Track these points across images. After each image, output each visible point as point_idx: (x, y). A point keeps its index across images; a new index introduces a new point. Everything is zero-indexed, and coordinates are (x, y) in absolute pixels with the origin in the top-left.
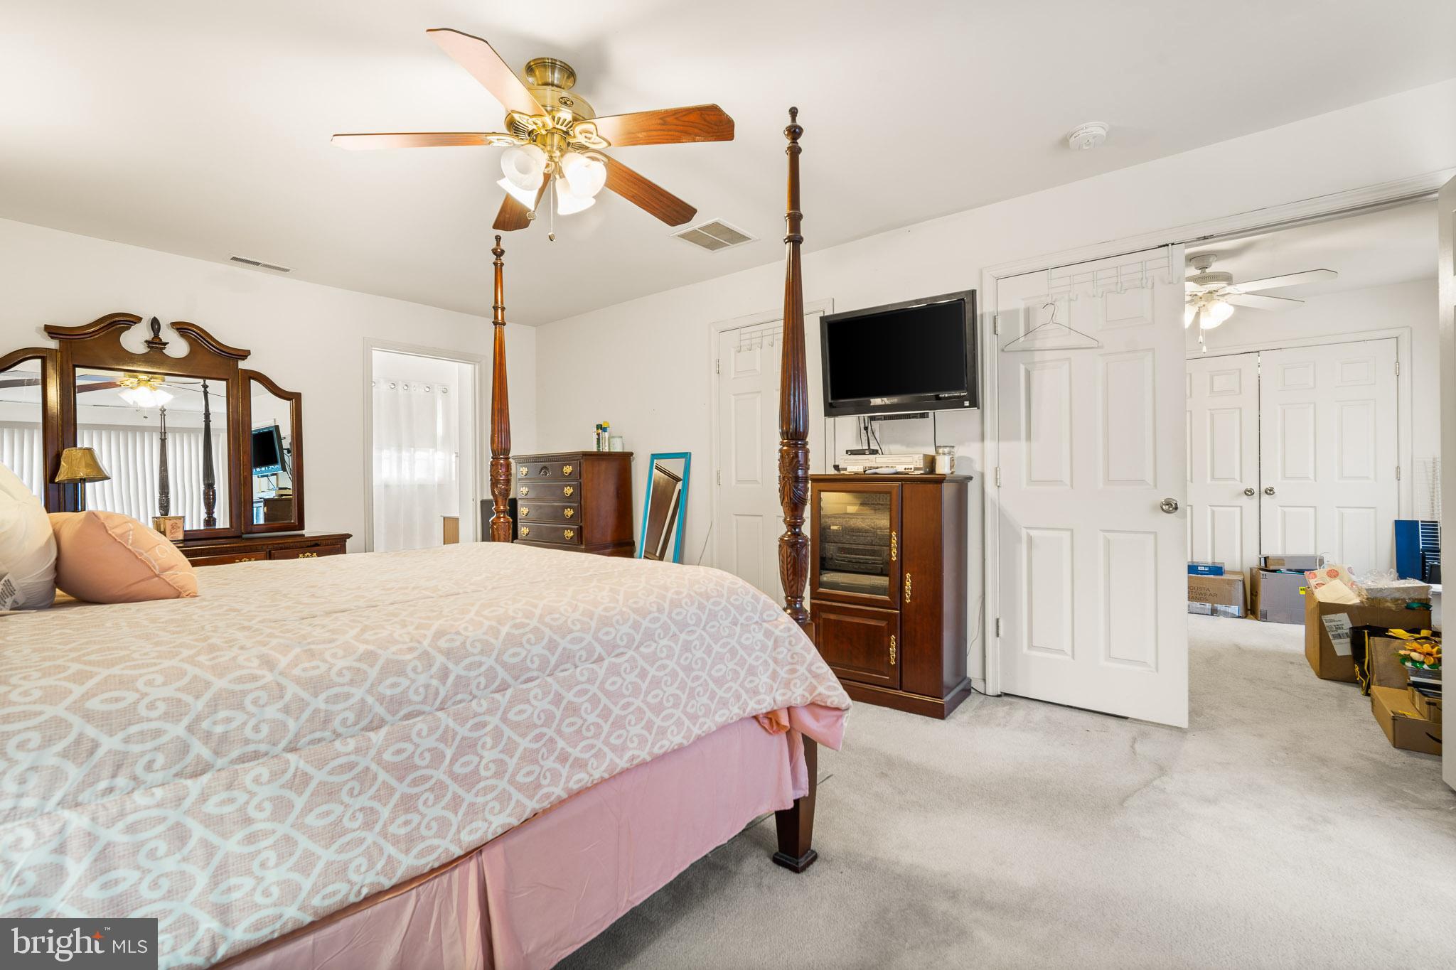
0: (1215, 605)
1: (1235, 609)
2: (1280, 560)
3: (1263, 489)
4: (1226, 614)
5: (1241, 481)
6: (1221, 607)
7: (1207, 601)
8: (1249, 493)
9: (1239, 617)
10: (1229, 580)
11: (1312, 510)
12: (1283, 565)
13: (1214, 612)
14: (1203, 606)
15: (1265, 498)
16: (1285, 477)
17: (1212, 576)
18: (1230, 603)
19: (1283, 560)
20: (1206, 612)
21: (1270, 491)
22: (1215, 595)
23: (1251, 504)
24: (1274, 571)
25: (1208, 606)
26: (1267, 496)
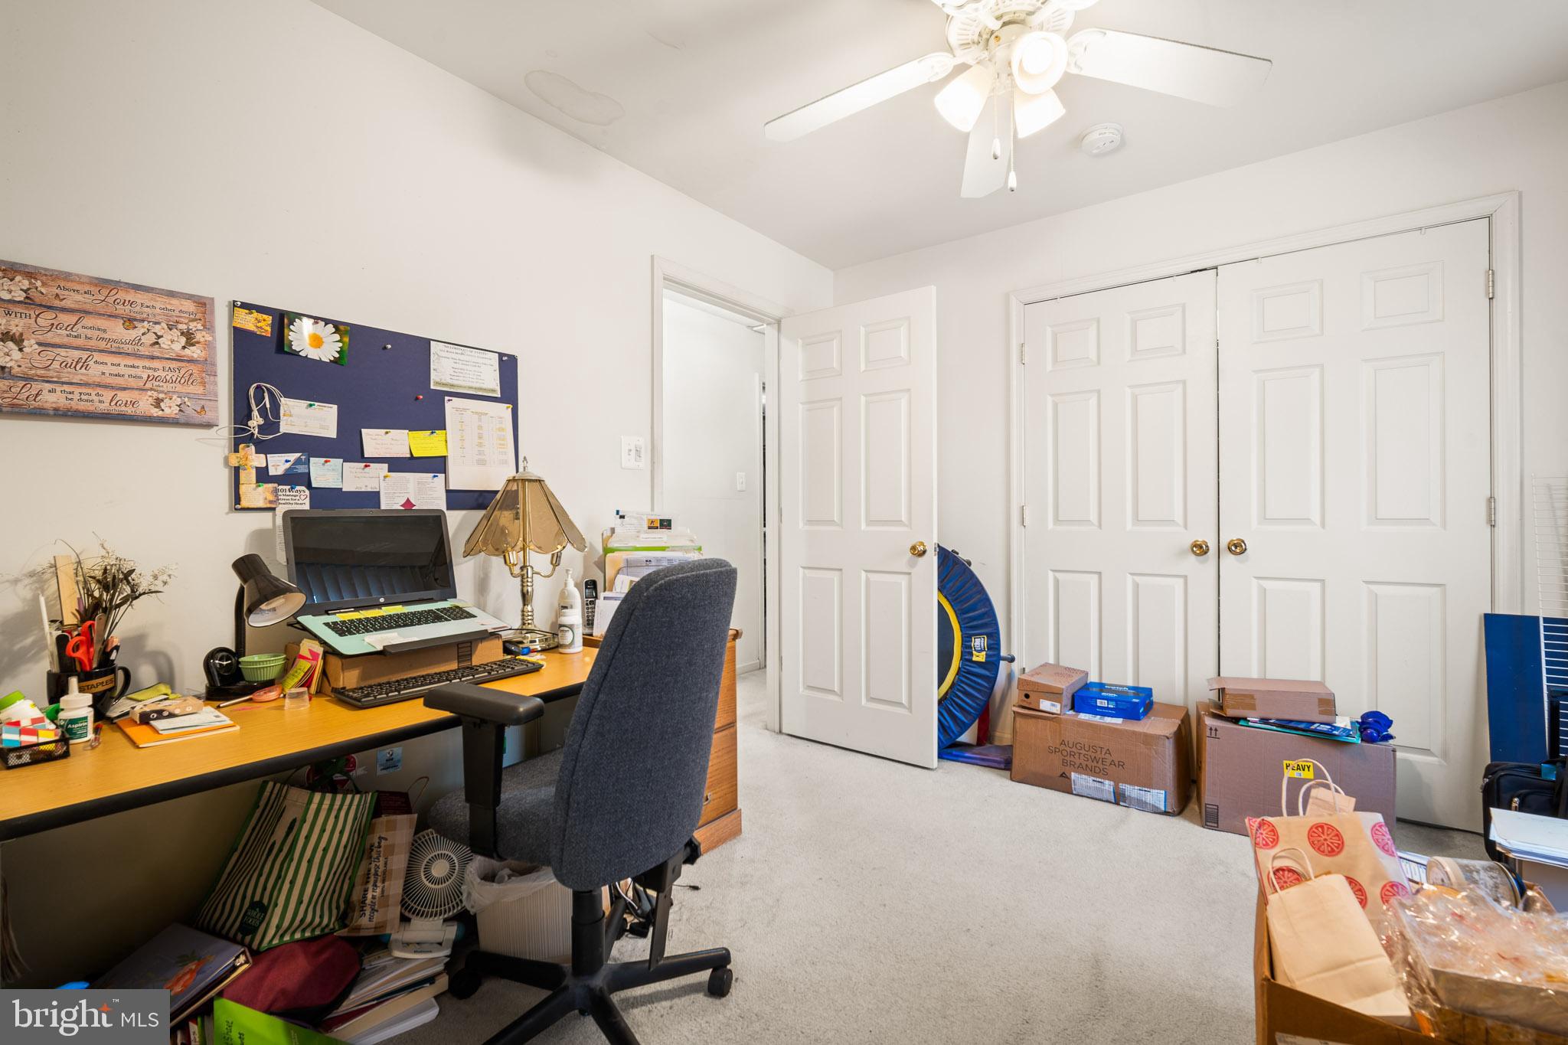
0: (1122, 786)
1: (1157, 797)
2: (1247, 699)
3: (1224, 543)
4: (1142, 806)
5: (1186, 527)
6: (1131, 791)
7: (1106, 775)
8: (1200, 549)
9: (1166, 813)
10: (1146, 735)
11: (1318, 585)
12: (1253, 707)
13: (1119, 799)
14: (1098, 785)
15: (1228, 559)
16: (1264, 519)
17: (1119, 721)
18: (1148, 784)
19: (1252, 697)
20: (1105, 796)
21: (1237, 548)
22: (1121, 764)
23: (1202, 571)
24: (1236, 720)
25: (1108, 785)
26: (1232, 556)
